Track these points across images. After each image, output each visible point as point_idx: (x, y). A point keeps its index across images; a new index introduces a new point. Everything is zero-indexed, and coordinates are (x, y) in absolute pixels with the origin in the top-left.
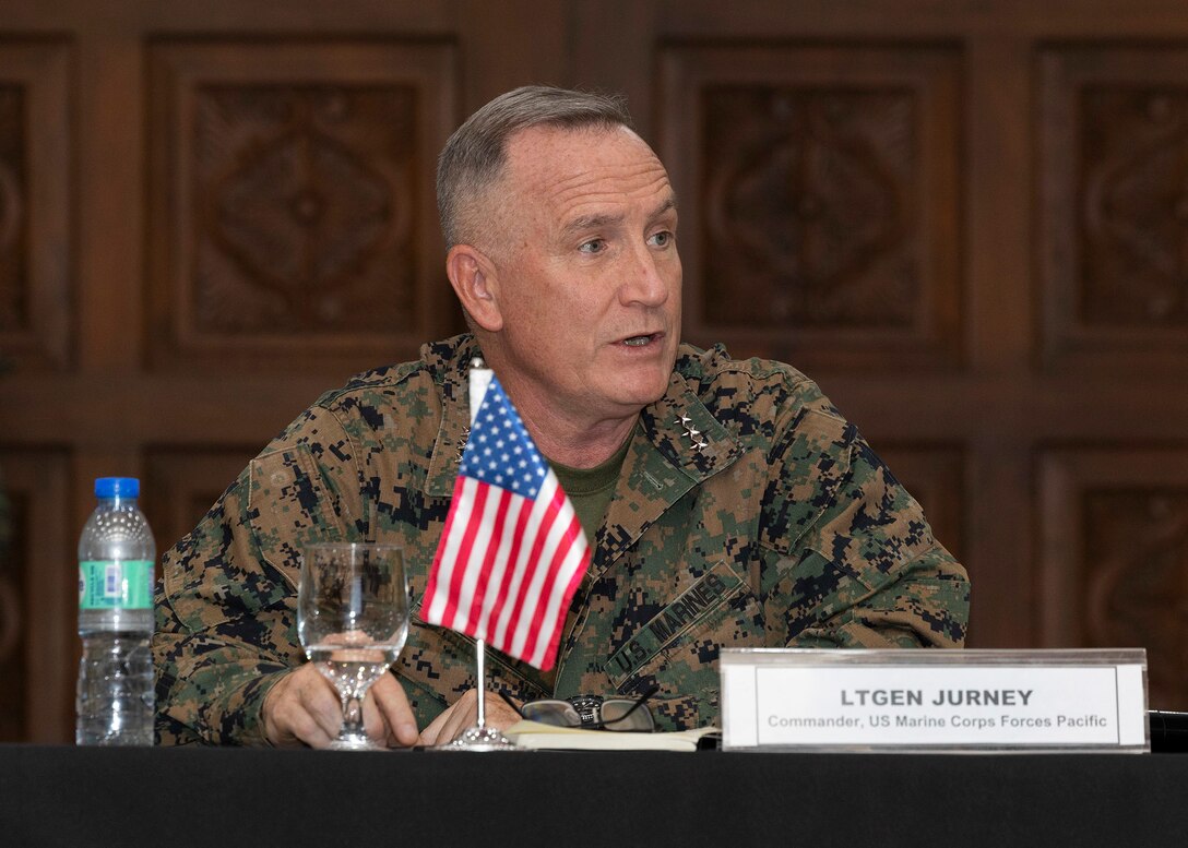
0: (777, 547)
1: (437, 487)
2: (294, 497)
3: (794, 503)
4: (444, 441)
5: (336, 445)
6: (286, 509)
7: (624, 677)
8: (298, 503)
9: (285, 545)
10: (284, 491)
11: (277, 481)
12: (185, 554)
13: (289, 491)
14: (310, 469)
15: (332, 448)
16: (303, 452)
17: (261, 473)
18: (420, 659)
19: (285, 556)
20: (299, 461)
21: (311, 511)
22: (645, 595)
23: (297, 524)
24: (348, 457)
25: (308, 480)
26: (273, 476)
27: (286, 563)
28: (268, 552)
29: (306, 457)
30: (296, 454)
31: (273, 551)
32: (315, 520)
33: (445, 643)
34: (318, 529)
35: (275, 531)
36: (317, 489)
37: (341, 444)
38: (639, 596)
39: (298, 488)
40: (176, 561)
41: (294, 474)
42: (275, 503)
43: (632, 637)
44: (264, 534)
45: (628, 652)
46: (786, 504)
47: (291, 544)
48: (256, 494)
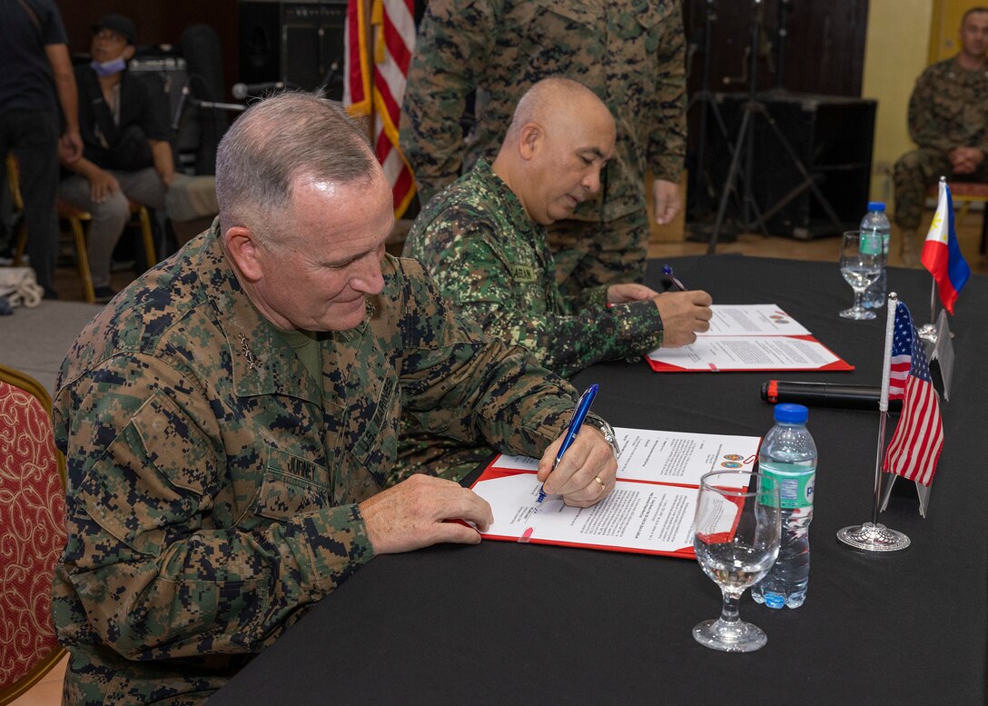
0: (431, 347)
1: (244, 390)
2: (174, 433)
3: (430, 318)
4: (236, 353)
5: (179, 385)
6: (173, 444)
7: (366, 455)
8: (178, 436)
9: (184, 470)
10: (166, 432)
11: (158, 427)
12: (100, 496)
13: (170, 430)
14: (172, 408)
15: (176, 388)
16: (162, 397)
17: (145, 426)
18: (279, 502)
19: (187, 478)
20: (163, 405)
21: (187, 437)
22: (366, 399)
23: (184, 451)
24: (191, 389)
25: (175, 416)
26: (154, 425)
27: (190, 482)
28: (176, 479)
29: (165, 399)
30: (158, 400)
31: (178, 478)
32: (192, 442)
33: (287, 485)
34: (196, 447)
35: (174, 463)
36: (183, 419)
37: (181, 382)
38: (364, 401)
39: (173, 425)
40: (95, 504)
41: (165, 417)
42: (164, 444)
43: (366, 429)
44: (168, 469)
45: (366, 439)
46: (427, 320)
47: (187, 467)
48: (149, 442)
